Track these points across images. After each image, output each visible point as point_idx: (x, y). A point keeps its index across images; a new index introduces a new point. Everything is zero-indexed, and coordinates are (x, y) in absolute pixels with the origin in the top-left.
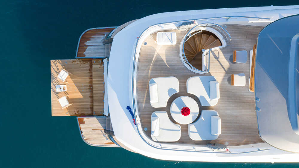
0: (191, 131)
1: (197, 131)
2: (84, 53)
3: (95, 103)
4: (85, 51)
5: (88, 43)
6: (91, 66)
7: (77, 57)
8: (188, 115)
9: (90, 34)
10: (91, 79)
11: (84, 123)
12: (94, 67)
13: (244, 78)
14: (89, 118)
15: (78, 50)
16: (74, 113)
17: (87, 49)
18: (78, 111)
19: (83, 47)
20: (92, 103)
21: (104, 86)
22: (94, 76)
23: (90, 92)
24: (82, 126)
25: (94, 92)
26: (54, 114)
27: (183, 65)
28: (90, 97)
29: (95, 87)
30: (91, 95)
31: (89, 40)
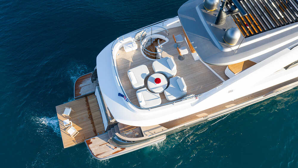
0: (167, 95)
1: (170, 94)
2: (80, 93)
3: (96, 127)
4: (80, 91)
5: (81, 85)
6: (87, 101)
7: (75, 97)
8: (160, 82)
9: (80, 79)
10: (89, 111)
11: (91, 143)
12: (89, 101)
13: (186, 50)
14: (95, 138)
15: (75, 92)
16: (81, 140)
17: (82, 90)
18: (84, 137)
19: (78, 89)
20: (94, 127)
21: (100, 112)
22: (91, 107)
23: (90, 120)
24: (90, 146)
25: (94, 118)
26: (66, 146)
27: (147, 59)
28: (92, 123)
29: (93, 115)
30: (92, 122)
31: (82, 83)
